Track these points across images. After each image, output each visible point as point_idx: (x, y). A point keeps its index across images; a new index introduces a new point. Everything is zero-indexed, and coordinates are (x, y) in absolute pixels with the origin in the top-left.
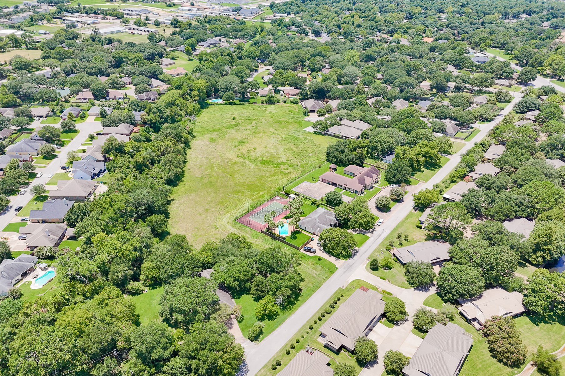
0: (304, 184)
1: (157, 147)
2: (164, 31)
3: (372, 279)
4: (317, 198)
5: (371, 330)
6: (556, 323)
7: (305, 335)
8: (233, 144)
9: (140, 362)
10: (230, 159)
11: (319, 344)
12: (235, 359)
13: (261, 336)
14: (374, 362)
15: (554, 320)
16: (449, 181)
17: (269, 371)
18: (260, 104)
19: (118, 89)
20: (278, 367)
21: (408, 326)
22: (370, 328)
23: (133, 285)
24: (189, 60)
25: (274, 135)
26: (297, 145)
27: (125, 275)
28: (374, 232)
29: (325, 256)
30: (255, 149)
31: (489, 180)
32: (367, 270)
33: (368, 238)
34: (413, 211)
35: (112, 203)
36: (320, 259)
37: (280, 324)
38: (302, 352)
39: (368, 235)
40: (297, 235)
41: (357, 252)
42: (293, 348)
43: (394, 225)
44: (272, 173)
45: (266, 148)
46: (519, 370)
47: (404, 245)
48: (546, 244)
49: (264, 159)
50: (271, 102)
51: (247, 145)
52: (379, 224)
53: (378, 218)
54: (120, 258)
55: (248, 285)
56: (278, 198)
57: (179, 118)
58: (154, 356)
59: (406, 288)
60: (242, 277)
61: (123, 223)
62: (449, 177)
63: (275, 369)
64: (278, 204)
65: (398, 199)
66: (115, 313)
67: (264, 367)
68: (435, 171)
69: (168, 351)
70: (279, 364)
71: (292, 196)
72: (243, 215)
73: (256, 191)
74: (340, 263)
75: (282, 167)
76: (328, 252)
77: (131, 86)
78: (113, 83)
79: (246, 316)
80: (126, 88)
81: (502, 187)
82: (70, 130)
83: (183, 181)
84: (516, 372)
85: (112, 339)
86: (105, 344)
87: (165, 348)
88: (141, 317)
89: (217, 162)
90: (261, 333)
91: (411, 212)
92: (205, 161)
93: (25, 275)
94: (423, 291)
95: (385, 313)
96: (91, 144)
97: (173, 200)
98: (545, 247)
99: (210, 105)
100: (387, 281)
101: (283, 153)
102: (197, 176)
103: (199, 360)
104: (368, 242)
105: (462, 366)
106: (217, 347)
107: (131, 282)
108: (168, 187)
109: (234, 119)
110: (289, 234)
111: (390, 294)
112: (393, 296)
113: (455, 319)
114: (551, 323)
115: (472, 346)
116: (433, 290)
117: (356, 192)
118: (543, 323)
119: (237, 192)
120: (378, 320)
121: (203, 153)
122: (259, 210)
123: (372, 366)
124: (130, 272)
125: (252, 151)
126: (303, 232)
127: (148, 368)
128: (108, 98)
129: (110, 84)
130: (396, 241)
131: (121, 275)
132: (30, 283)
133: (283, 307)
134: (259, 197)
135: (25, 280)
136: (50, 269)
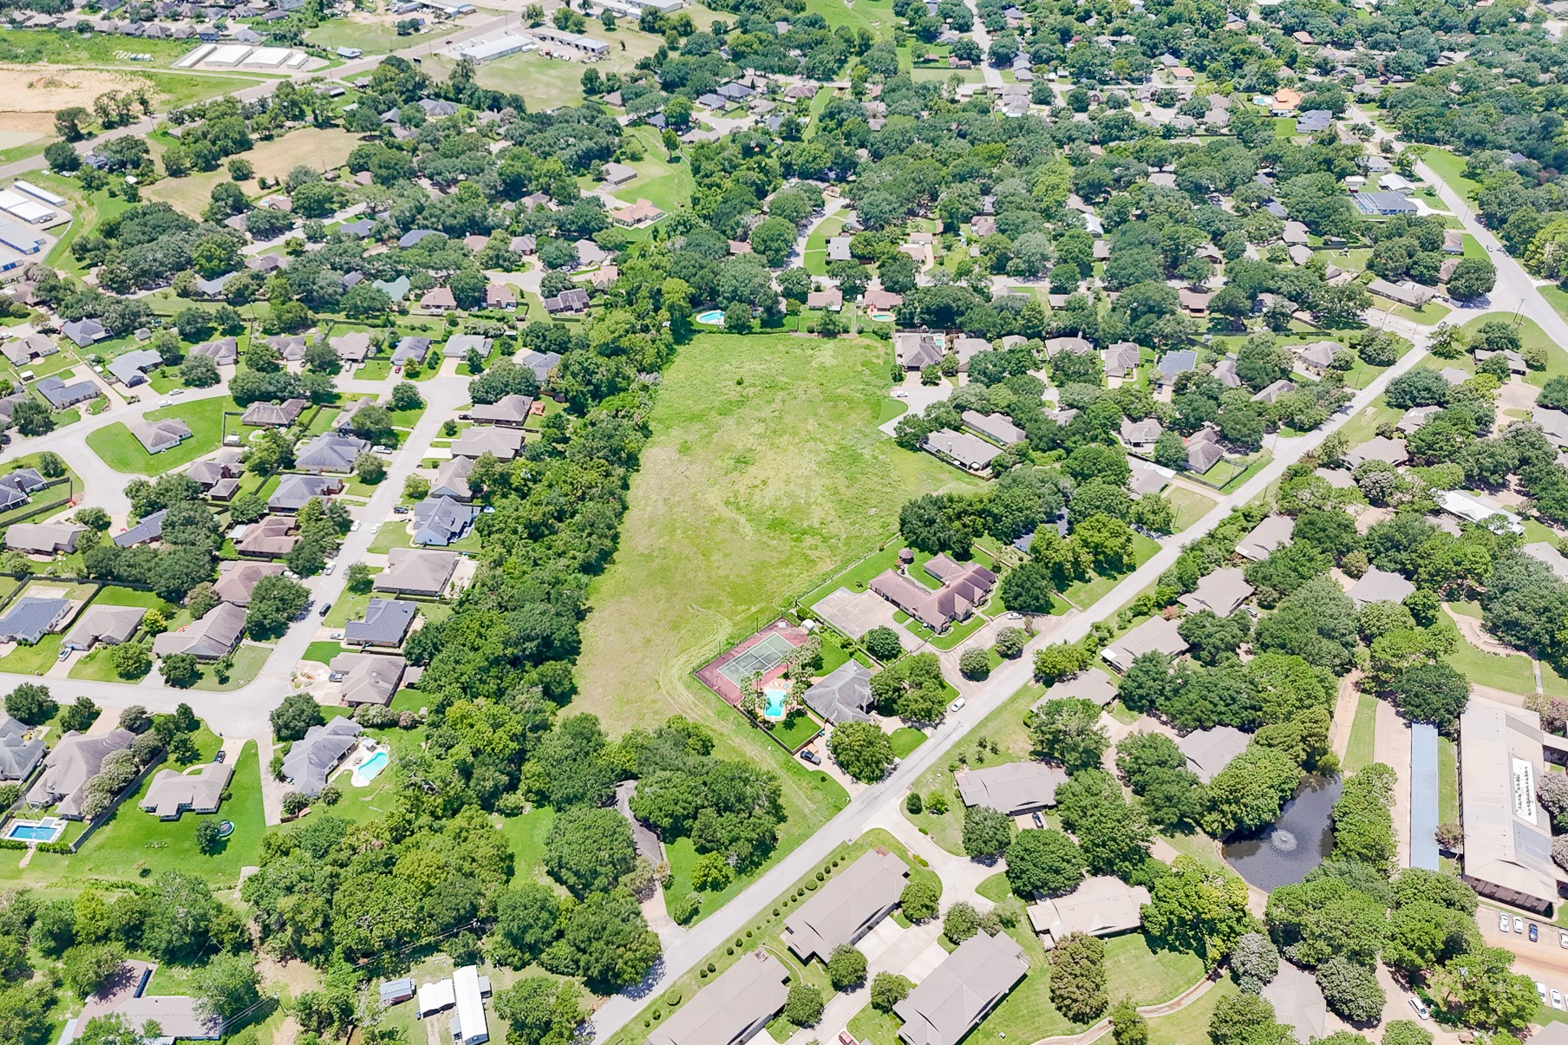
0: (838, 593)
1: (572, 484)
2: (624, 46)
3: (904, 830)
4: (853, 633)
5: (870, 928)
6: (1191, 952)
7: (764, 925)
8: (724, 465)
9: (509, 943)
10: (711, 510)
11: (782, 943)
12: (642, 959)
13: (695, 918)
14: (859, 983)
15: (1189, 946)
16: (1130, 614)
17: (696, 978)
18: (805, 335)
19: (508, 270)
20: (710, 974)
21: (936, 928)
22: (869, 925)
23: (510, 800)
24: (671, 161)
25: (812, 443)
26: (852, 480)
27: (496, 786)
28: (940, 727)
29: (834, 772)
30: (764, 483)
31: (1204, 626)
32: (901, 810)
33: (925, 737)
34: (1033, 682)
35: (483, 630)
36: (823, 779)
37: (729, 900)
38: (750, 955)
39: (928, 731)
40: (798, 720)
41: (895, 769)
42: (739, 945)
43: (983, 713)
44: (784, 557)
45: (787, 482)
46: (1085, 1027)
47: (986, 761)
48: (1228, 802)
49: (777, 514)
50: (829, 331)
51: (752, 470)
52: (955, 709)
53: (956, 694)
54: (490, 755)
55: (688, 823)
56: (782, 624)
57: (624, 384)
58: (529, 938)
59: (958, 855)
60: (679, 810)
61: (497, 677)
62: (1132, 605)
63: (704, 976)
64: (777, 642)
65: (1010, 652)
66: (477, 856)
67: (688, 972)
68: (1115, 579)
69: (551, 931)
70: (712, 971)
71: (809, 623)
72: (707, 664)
73: (745, 602)
74: (857, 790)
75: (809, 541)
76: (844, 766)
77: (533, 259)
78: (497, 257)
79: (678, 879)
80: (523, 265)
81: (1223, 646)
82: (408, 402)
83: (614, 563)
84: (1078, 1030)
85: (472, 903)
86: (462, 912)
87: (546, 928)
88: (516, 859)
89: (685, 515)
90: (696, 911)
91: (1026, 685)
92: (662, 509)
93: (342, 758)
94: (984, 863)
95: (900, 902)
96: (448, 445)
97: (590, 609)
98: (1225, 807)
99: (695, 331)
100: (929, 837)
101: (820, 500)
102: (641, 549)
103: (591, 954)
104: (923, 748)
105: (994, 1008)
106: (618, 940)
107: (505, 796)
108: (585, 579)
109: (739, 383)
110: (782, 717)
111: (925, 864)
112: (930, 868)
113: (1017, 925)
114: (1180, 952)
115: (1025, 976)
116: (1001, 866)
117: (932, 628)
118: (1166, 951)
119: (709, 601)
120: (889, 912)
121: (661, 487)
122: (741, 652)
123: (853, 990)
124: (505, 779)
125: (757, 490)
126: (810, 715)
127: (519, 953)
128: (484, 304)
129: (491, 259)
130: (972, 751)
131: (489, 784)
132: (350, 773)
133: (740, 871)
134: (747, 619)
135: (342, 768)
136: (380, 749)
